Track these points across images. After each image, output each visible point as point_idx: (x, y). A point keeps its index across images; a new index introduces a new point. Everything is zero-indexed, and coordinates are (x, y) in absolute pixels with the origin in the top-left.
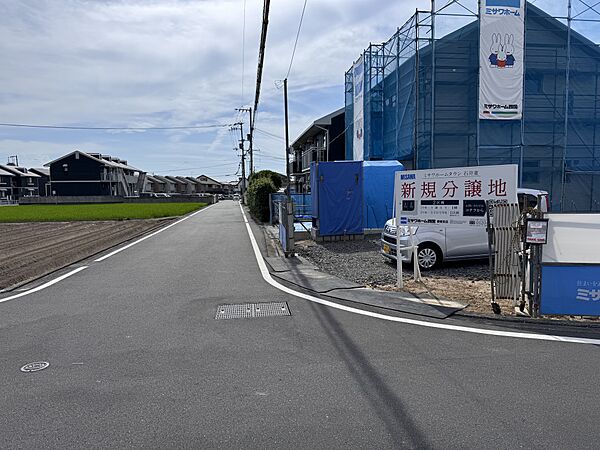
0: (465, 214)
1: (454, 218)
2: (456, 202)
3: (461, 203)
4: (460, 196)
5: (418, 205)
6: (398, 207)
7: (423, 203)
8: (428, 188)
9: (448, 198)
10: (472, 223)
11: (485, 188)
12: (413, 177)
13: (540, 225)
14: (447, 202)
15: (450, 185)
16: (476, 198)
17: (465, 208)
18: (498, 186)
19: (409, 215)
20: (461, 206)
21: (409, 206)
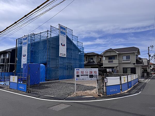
0: (90, 77)
1: (88, 78)
2: (88, 75)
3: (89, 75)
4: (89, 74)
5: (80, 76)
6: (76, 76)
7: (81, 75)
8: (82, 72)
9: (86, 74)
10: (91, 79)
11: (93, 72)
12: (79, 70)
13: (106, 79)
14: (86, 75)
15: (86, 72)
16: (92, 74)
17: (90, 76)
18: (95, 72)
19: (78, 78)
20: (89, 76)
21: (78, 76)
